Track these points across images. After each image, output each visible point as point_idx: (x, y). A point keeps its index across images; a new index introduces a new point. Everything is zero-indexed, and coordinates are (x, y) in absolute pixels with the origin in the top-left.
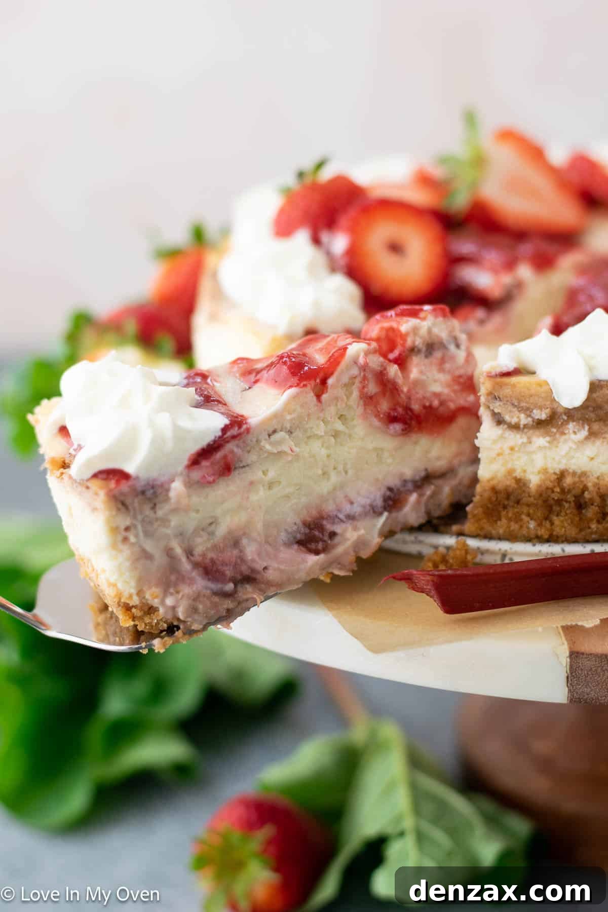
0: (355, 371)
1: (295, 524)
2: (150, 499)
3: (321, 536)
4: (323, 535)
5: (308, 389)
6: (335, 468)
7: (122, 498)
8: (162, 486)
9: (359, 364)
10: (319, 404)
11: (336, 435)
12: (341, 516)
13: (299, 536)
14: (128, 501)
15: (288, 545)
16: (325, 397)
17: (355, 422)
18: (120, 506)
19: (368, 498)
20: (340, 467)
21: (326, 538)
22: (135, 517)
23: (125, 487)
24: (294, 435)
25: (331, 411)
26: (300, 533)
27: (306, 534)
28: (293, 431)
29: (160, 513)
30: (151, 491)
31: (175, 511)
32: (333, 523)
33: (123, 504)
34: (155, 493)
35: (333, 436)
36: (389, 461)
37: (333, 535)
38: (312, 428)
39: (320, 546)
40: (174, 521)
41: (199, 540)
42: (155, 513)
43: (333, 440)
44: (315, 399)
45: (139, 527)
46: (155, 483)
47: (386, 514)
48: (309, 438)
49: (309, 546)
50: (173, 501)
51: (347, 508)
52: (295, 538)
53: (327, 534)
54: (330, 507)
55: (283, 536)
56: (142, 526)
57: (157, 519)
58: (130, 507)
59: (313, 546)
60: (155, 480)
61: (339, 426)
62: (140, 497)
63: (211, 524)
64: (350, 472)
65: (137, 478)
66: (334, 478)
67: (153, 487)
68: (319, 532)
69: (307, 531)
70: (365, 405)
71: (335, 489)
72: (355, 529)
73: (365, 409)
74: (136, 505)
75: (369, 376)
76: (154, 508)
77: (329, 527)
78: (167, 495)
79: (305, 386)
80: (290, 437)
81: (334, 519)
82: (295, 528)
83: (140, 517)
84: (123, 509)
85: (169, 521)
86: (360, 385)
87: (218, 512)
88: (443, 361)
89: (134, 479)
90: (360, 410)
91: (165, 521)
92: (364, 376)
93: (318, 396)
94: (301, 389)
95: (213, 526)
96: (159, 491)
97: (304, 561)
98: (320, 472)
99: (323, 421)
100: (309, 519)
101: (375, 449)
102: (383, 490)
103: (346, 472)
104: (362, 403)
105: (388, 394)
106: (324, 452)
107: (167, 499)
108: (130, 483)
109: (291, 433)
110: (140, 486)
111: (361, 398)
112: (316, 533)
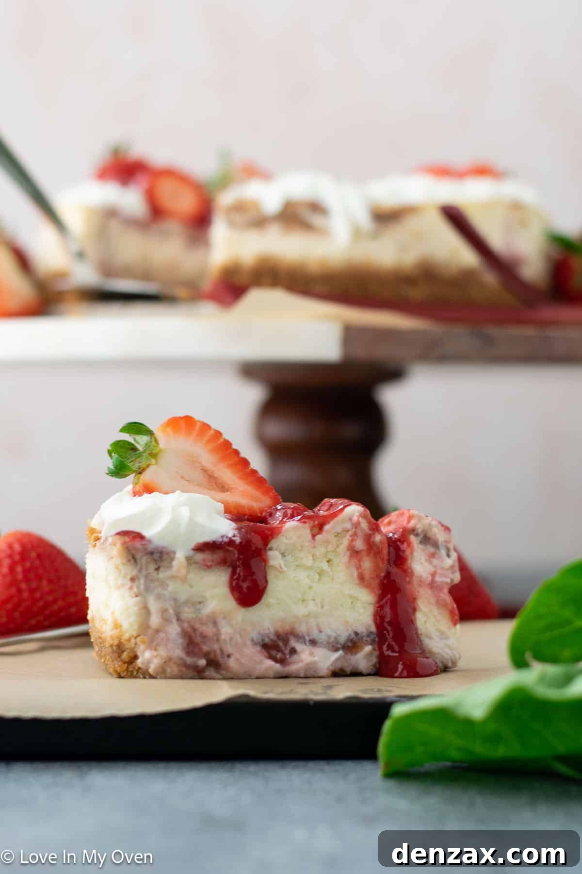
0: (348, 526)
1: (268, 629)
2: (155, 561)
3: (283, 648)
4: (285, 648)
5: (307, 526)
6: (314, 600)
7: (134, 552)
8: (168, 553)
9: (353, 521)
10: (312, 541)
11: (321, 573)
12: (307, 638)
13: (267, 640)
14: (138, 556)
15: (254, 643)
16: (318, 537)
17: (339, 569)
18: (130, 558)
19: (336, 632)
20: (318, 601)
21: (287, 652)
22: (140, 570)
23: (138, 544)
24: (286, 558)
25: (320, 551)
26: (268, 637)
27: (272, 640)
28: (286, 555)
29: (161, 575)
30: (159, 555)
31: (173, 577)
32: (298, 641)
33: (134, 557)
34: (161, 557)
35: (318, 573)
36: (361, 610)
37: (293, 651)
38: (302, 558)
39: (279, 656)
40: (172, 586)
41: (186, 609)
42: (158, 574)
43: (317, 576)
44: (310, 536)
45: (142, 581)
46: (164, 550)
47: (341, 652)
48: (297, 566)
49: (271, 652)
50: (174, 569)
51: (315, 634)
52: (263, 640)
53: (289, 648)
54: (302, 629)
55: (255, 635)
56: (145, 582)
57: (158, 580)
58: (139, 562)
59: (274, 653)
60: (163, 547)
61: (325, 566)
62: (148, 556)
63: (200, 603)
64: (326, 607)
65: (150, 541)
66: (312, 607)
67: (161, 553)
68: (283, 643)
69: (275, 639)
70: (351, 556)
71: (309, 615)
72: (312, 654)
73: (350, 560)
74: (144, 560)
75: (360, 533)
76: (157, 569)
77: (293, 643)
78: (170, 563)
79: (305, 522)
80: (282, 559)
81: (300, 638)
82: (267, 632)
83: (144, 573)
84: (132, 562)
85: (168, 586)
86: (350, 539)
87: (208, 594)
88: (432, 555)
89: (147, 541)
90: (346, 559)
91: (163, 584)
92: (355, 531)
93: (314, 536)
94: (302, 524)
95: (202, 605)
96: (165, 557)
97: (261, 663)
98: (300, 596)
99: (313, 556)
100: (280, 630)
101: (351, 596)
102: (350, 632)
103: (322, 607)
104: (348, 553)
105: (372, 554)
106: (307, 581)
107: (170, 566)
108: (144, 542)
109: (284, 556)
110: (150, 547)
111: (348, 550)
112: (281, 644)
